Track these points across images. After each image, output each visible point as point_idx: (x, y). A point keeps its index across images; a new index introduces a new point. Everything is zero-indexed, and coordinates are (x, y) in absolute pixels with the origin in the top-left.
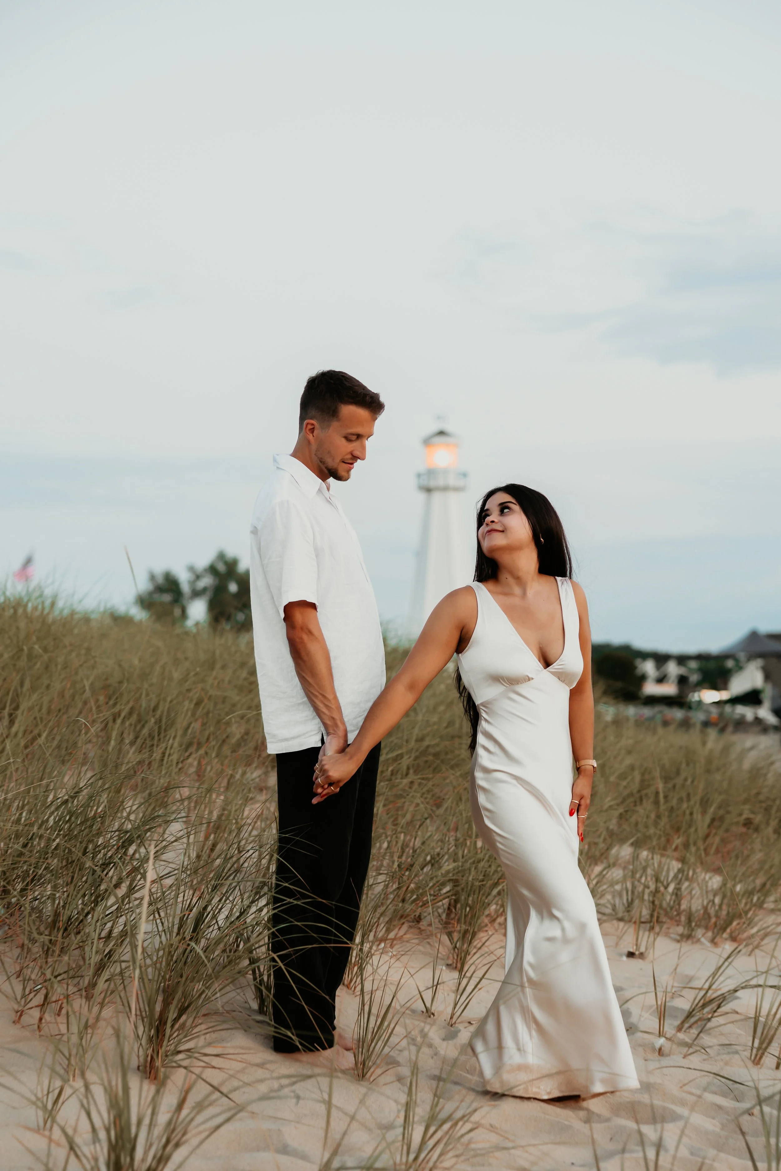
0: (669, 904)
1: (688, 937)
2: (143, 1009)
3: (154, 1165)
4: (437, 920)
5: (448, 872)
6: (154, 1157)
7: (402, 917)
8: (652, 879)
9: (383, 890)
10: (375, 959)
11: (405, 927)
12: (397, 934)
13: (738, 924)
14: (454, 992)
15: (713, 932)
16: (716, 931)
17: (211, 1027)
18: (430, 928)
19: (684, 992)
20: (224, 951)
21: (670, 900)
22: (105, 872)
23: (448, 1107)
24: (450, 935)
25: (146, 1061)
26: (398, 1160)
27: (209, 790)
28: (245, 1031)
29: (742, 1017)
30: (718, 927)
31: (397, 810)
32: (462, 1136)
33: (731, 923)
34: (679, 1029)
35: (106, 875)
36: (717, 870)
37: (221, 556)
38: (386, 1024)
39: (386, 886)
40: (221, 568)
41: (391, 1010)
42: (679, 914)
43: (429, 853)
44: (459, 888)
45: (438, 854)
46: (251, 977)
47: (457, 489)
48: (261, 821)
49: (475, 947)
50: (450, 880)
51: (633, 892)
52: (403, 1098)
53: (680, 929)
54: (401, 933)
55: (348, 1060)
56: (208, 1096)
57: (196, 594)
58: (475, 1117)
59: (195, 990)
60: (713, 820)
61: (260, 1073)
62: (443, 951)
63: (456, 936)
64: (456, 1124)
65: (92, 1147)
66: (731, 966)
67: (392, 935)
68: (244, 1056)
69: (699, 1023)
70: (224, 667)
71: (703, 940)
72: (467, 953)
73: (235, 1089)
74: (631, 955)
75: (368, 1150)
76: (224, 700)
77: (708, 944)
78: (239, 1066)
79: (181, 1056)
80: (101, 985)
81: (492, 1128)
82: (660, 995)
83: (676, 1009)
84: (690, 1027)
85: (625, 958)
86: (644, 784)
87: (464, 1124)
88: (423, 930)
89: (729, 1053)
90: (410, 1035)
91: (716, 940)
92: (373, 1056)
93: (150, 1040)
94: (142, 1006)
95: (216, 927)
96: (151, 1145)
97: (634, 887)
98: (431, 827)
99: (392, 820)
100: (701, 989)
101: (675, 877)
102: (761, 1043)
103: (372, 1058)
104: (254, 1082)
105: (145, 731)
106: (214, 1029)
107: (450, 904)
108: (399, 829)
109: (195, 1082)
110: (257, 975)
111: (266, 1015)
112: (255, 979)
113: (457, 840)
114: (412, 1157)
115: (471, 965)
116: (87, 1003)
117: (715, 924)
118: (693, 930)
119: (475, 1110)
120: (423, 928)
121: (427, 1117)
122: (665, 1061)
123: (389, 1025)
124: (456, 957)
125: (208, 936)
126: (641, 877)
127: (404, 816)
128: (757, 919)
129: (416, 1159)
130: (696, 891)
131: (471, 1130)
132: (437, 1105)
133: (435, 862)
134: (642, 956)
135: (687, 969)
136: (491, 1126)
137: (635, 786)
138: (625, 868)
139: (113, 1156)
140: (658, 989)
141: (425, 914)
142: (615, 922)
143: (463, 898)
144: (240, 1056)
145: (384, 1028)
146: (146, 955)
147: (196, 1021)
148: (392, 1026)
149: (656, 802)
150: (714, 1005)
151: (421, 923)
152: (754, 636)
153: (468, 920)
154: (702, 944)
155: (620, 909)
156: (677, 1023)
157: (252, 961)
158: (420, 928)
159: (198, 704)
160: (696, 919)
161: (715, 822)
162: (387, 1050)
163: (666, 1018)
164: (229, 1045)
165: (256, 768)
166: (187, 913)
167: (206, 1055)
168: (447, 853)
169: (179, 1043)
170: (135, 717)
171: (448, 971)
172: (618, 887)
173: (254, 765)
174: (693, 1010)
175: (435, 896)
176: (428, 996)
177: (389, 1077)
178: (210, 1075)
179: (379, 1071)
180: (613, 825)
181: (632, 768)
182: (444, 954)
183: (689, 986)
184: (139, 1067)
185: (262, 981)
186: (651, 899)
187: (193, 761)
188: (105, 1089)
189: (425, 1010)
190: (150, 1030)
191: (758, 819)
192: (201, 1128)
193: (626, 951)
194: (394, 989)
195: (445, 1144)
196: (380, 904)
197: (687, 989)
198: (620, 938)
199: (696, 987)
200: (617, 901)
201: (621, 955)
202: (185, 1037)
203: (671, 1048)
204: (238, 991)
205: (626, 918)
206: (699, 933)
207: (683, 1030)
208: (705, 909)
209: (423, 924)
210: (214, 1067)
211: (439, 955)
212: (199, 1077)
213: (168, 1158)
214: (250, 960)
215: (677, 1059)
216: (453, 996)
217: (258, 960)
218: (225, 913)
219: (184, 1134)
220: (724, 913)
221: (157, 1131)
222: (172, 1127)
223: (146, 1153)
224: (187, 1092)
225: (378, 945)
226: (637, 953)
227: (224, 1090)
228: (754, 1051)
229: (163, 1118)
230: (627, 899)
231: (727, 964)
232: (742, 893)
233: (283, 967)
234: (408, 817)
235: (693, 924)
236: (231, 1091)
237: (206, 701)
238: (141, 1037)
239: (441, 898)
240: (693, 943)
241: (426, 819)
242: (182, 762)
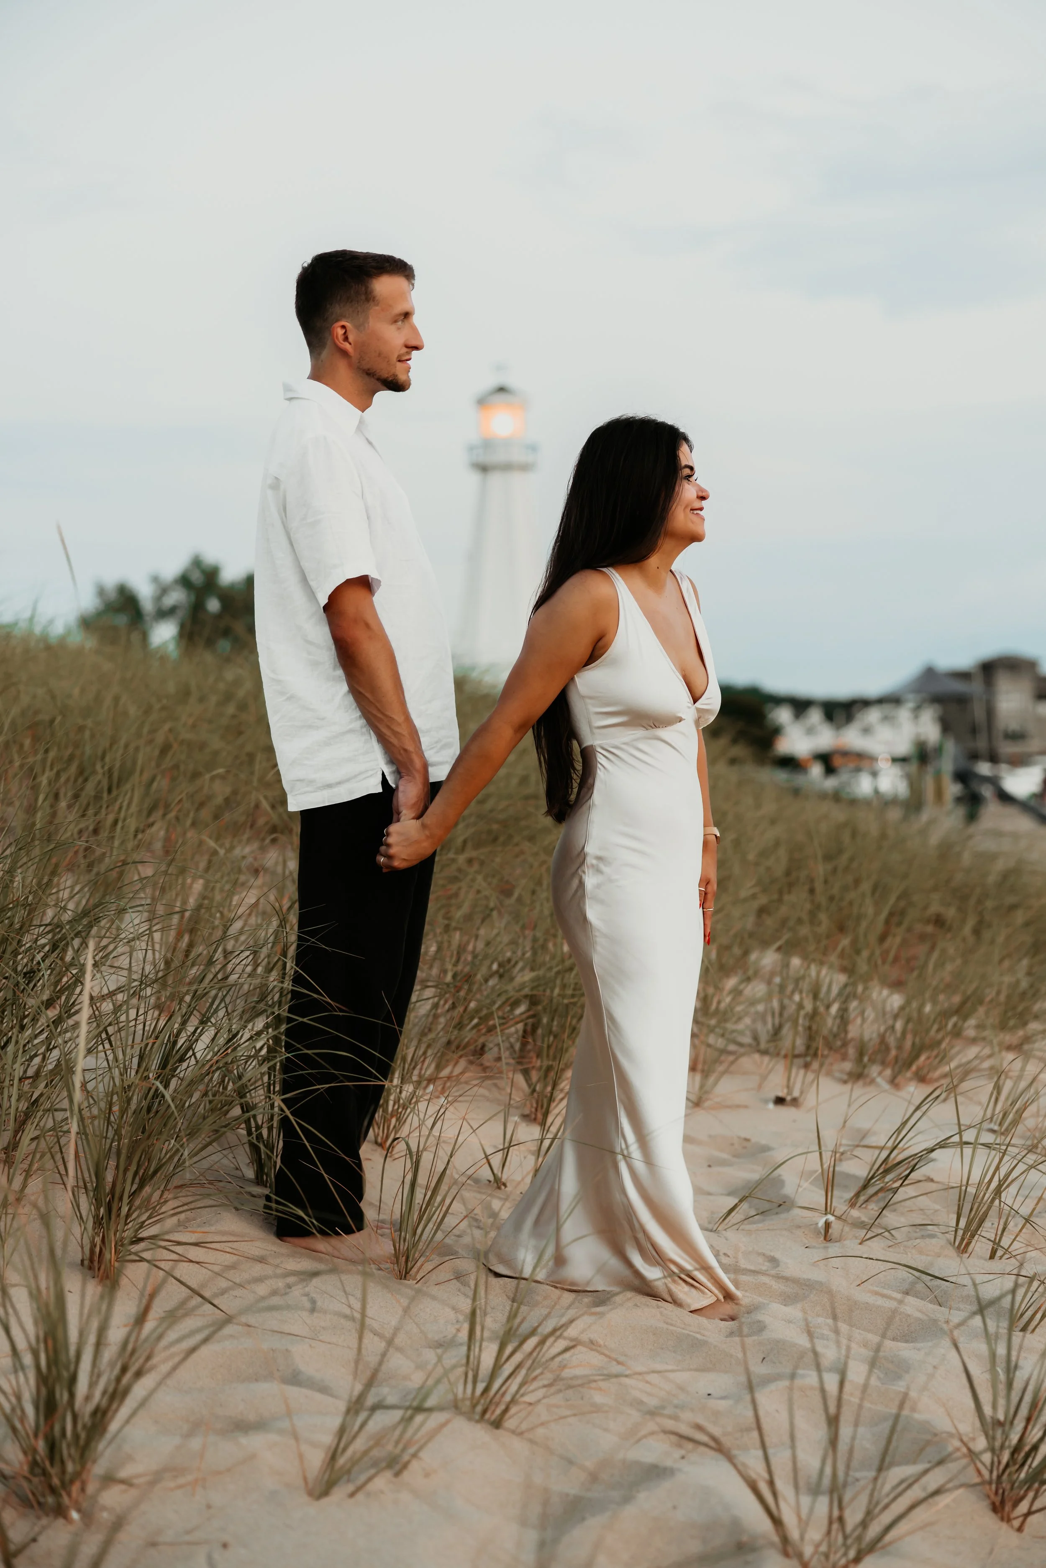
0: (831, 1031)
1: (857, 1076)
2: (87, 1179)
3: (104, 1403)
4: (507, 1053)
5: (522, 986)
6: (104, 1393)
7: (458, 1047)
8: (807, 996)
9: (431, 1010)
10: (422, 1106)
11: (463, 1063)
12: (452, 1072)
13: (928, 1058)
14: (533, 1154)
15: (893, 1070)
16: (897, 1068)
17: (186, 1204)
18: (498, 1064)
19: (858, 1152)
20: (205, 1094)
21: (833, 1024)
22: (31, 985)
23: (531, 1316)
24: (526, 1073)
25: (92, 1252)
26: (460, 1395)
27: (183, 871)
28: (237, 1209)
29: (940, 1187)
30: (900, 1063)
31: (450, 898)
32: (553, 1358)
33: (917, 1057)
34: (852, 1203)
35: (32, 990)
36: (897, 985)
37: (197, 562)
38: (439, 1199)
39: (436, 1006)
40: (197, 577)
41: (446, 1180)
42: (845, 1044)
43: (495, 959)
44: (540, 1008)
45: (509, 961)
46: (244, 1132)
47: (525, 467)
48: (256, 916)
49: (562, 1090)
50: (526, 996)
51: (781, 1015)
52: (465, 1305)
53: (848, 1066)
54: (458, 1070)
55: (385, 1247)
56: (183, 1303)
57: (163, 614)
58: (572, 1332)
59: (164, 1151)
60: (891, 914)
61: (258, 1269)
62: (517, 1097)
63: (535, 1076)
64: (542, 1342)
65: (12, 1378)
66: (924, 1118)
67: (445, 1072)
68: (235, 1245)
69: (880, 1195)
70: (202, 700)
71: (879, 1080)
72: (551, 1099)
73: (223, 1292)
74: (779, 1101)
75: (417, 1379)
76: (202, 746)
77: (886, 1086)
78: (229, 1259)
79: (142, 1245)
80: (25, 1144)
81: (592, 1345)
82: (827, 1156)
83: (848, 1176)
84: (866, 1201)
85: (771, 1106)
86: (794, 866)
87: (555, 1341)
88: (487, 1067)
89: (923, 1237)
90: (472, 1215)
91: (897, 1081)
92: (421, 1244)
93: (98, 1222)
94: (86, 1175)
95: (193, 1061)
96: (99, 1376)
97: (783, 1008)
98: (499, 923)
99: (442, 912)
100: (882, 1148)
101: (840, 994)
102: (969, 1224)
103: (420, 1247)
104: (249, 1282)
105: (90, 788)
106: (192, 1206)
107: (525, 1031)
108: (453, 924)
109: (164, 1281)
110: (253, 1129)
111: (266, 1187)
112: (249, 1133)
113: (535, 940)
114: (480, 1387)
115: (557, 1115)
116: (6, 1168)
117: (896, 1058)
118: (865, 1067)
119: (571, 1321)
120: (487, 1064)
121: (501, 1333)
122: (834, 1249)
123: (443, 1200)
124: (535, 1105)
125: (181, 1075)
126: (793, 992)
127: (459, 907)
128: (954, 1051)
129: (486, 1390)
130: (870, 1014)
131: (566, 1350)
132: (515, 1316)
133: (504, 972)
134: (795, 1102)
135: (861, 1121)
136: (592, 1342)
137: (779, 870)
138: (769, 983)
139: (44, 1391)
140: (823, 1148)
141: (491, 1045)
142: (757, 1056)
143: (545, 1020)
144: (230, 1244)
145: (436, 1204)
146: (92, 1101)
147: (165, 1197)
148: (448, 1202)
149: (812, 891)
150: (903, 1170)
151: (485, 1056)
152: (930, 674)
153: (551, 1052)
154: (878, 1085)
155: (764, 1037)
156: (850, 1195)
157: (246, 1108)
158: (482, 1065)
159: (165, 749)
160: (870, 1052)
161: (896, 917)
162: (440, 1235)
163: (835, 1188)
164: (213, 1229)
165: (249, 840)
166: (151, 1041)
167: (179, 1243)
168: (522, 958)
169: (142, 1225)
170: (73, 769)
171: (524, 1124)
172: (760, 1008)
173: (246, 836)
174: (872, 1178)
175: (504, 1018)
176: (496, 1161)
177: (444, 1273)
178: (184, 1271)
179: (428, 1266)
180: (750, 923)
181: (777, 844)
182: (518, 1099)
183: (862, 1143)
184: (82, 1261)
185: (259, 1137)
186: (807, 1024)
187: (158, 831)
188: (31, 1294)
189: (492, 1178)
190: (98, 1209)
191: (951, 913)
192: (173, 1350)
193: (773, 1095)
194: (449, 1150)
195: (529, 1369)
196: (426, 1030)
197: (860, 1148)
198: (764, 1078)
199: (874, 1144)
200: (759, 1026)
201: (766, 1101)
202: (149, 1218)
203: (842, 1230)
204: (225, 1152)
205: (772, 1050)
206: (874, 1070)
207: (858, 1205)
208: (882, 1038)
209: (488, 1058)
210: (191, 1261)
211: (512, 1102)
212: (169, 1274)
213: (126, 1392)
214: (242, 1108)
215: (851, 1246)
216: (531, 1159)
217: (254, 1107)
218: (206, 1038)
219: (148, 1358)
220: (908, 1044)
221: (108, 1354)
222: (130, 1347)
223: (92, 1385)
224: (152, 1296)
225: (425, 1088)
226: (789, 1098)
227: (207, 1294)
228: (960, 1233)
229: (116, 1334)
230: (773, 1025)
231: (918, 1114)
232: (932, 1017)
233: (291, 1117)
234: (465, 909)
235: (866, 1059)
236: (216, 1295)
237: (175, 746)
238: (85, 1219)
239: (511, 1023)
240: (865, 1085)
241: (492, 910)
242: (143, 831)
